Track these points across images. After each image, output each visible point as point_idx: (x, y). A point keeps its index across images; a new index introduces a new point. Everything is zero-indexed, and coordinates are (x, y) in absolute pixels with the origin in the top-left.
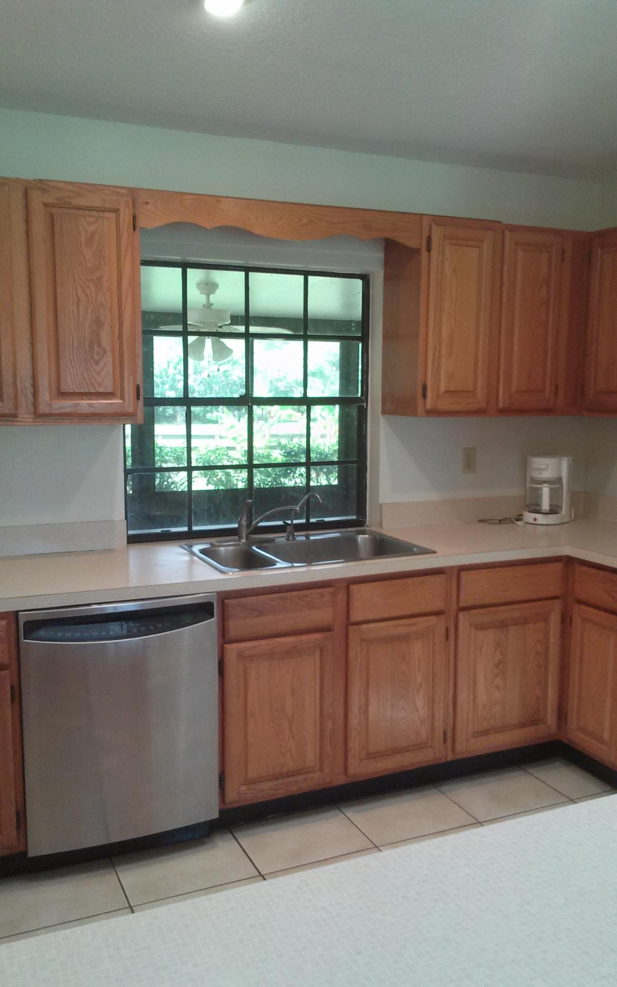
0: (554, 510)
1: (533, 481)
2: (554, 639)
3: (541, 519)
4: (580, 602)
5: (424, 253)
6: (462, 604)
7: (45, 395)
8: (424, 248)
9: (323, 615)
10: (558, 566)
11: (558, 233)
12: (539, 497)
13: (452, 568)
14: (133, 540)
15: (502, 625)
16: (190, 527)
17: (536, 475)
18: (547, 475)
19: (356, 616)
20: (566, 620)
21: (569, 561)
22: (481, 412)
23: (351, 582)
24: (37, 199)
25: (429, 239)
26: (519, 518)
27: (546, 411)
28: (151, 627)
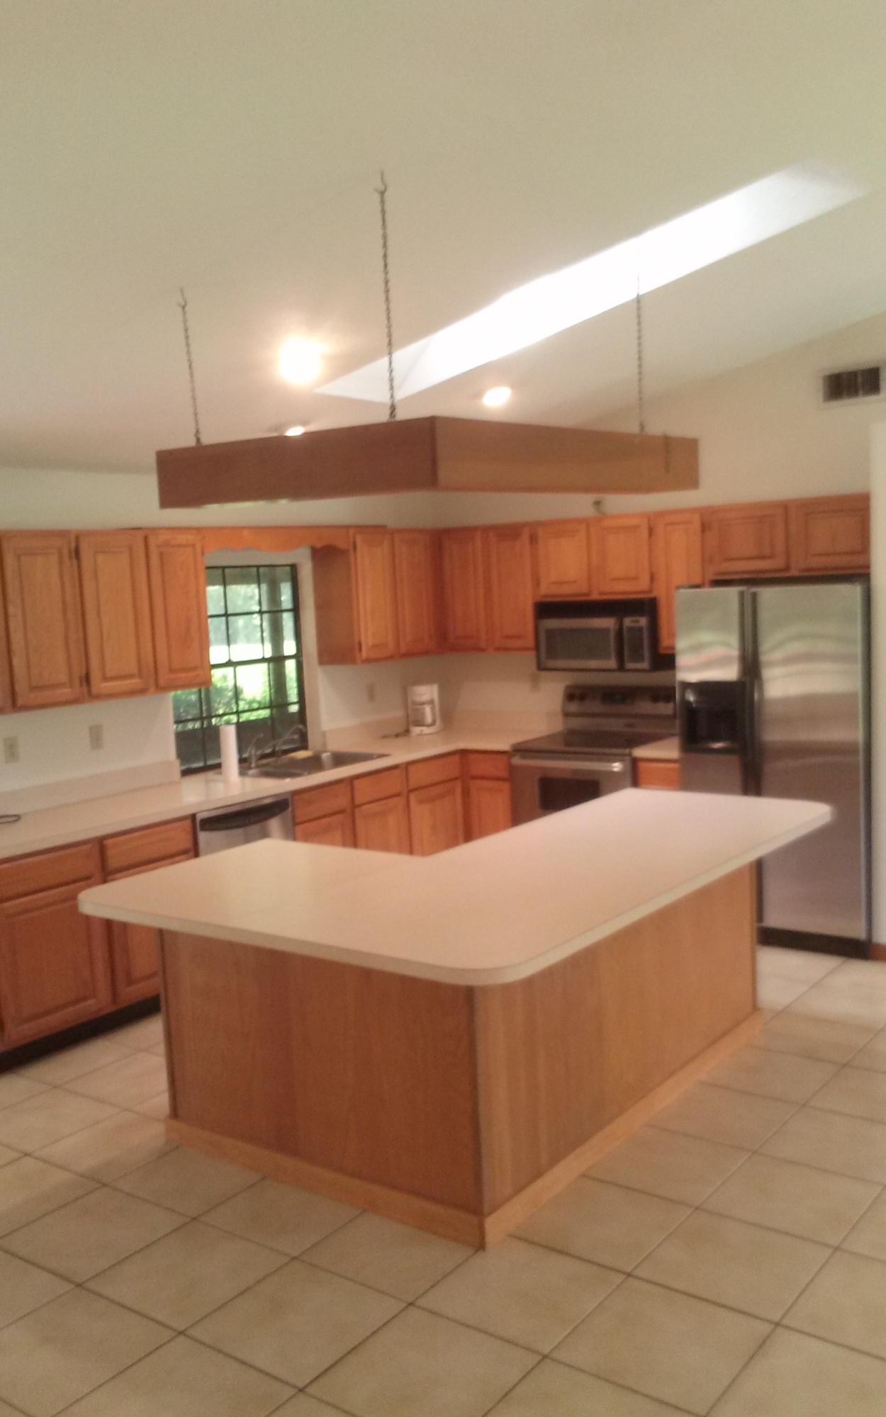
0: (433, 724)
1: (414, 703)
2: (459, 807)
3: (426, 730)
4: (474, 778)
5: (351, 552)
6: (411, 787)
7: (163, 671)
8: (351, 548)
9: (342, 801)
10: (457, 758)
11: (421, 531)
12: (423, 714)
13: (402, 764)
14: (186, 773)
15: (432, 800)
16: (205, 761)
17: (418, 699)
18: (425, 698)
19: (358, 800)
20: (466, 793)
21: (463, 753)
22: (391, 657)
23: (352, 780)
24: (153, 542)
25: (355, 543)
26: (407, 732)
27: (426, 653)
28: (247, 822)
